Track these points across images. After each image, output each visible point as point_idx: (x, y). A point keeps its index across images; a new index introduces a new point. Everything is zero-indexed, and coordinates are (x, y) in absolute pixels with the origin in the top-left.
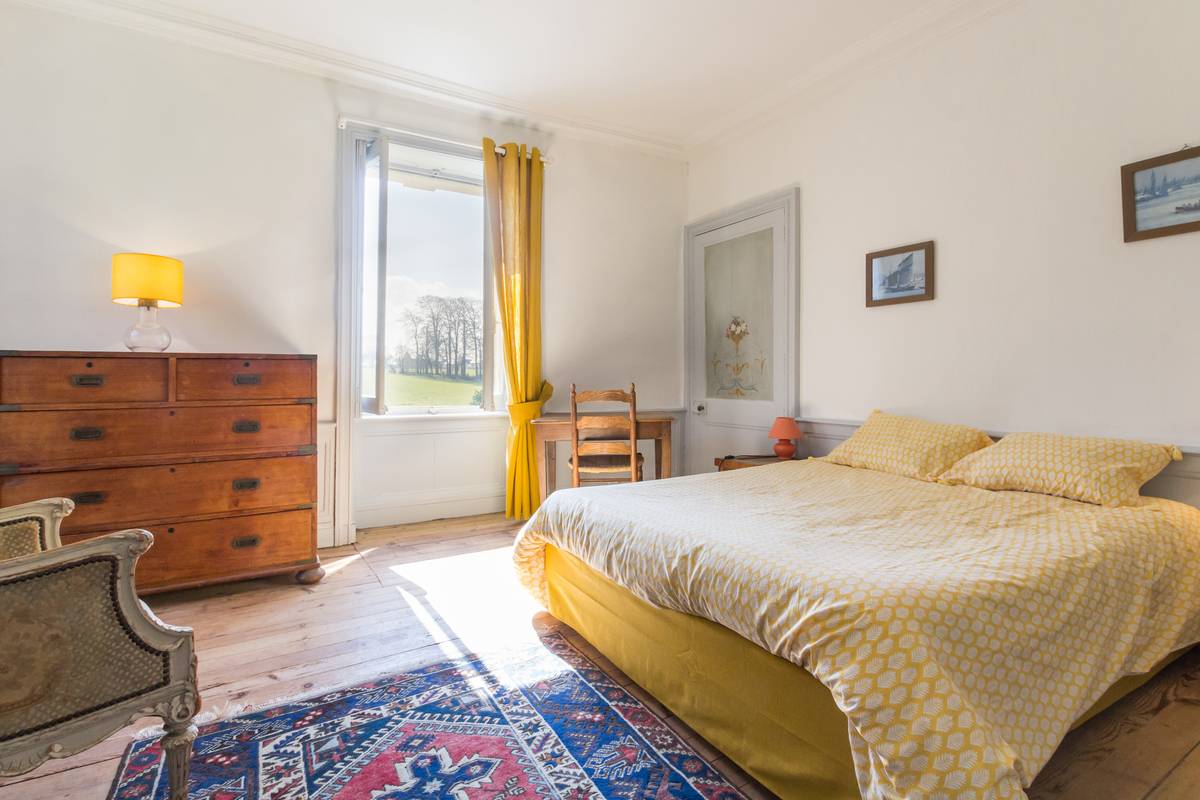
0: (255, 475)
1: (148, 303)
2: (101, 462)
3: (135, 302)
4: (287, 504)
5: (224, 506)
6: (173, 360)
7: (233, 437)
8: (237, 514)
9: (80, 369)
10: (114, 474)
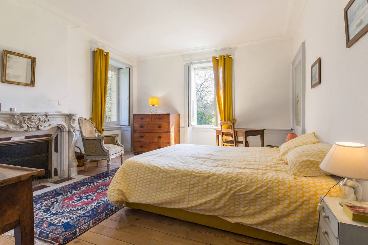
0: (160, 136)
1: (153, 105)
2: (143, 131)
3: (152, 105)
4: (165, 142)
5: (157, 141)
6: (151, 115)
7: (158, 129)
8: (158, 142)
9: (141, 117)
10: (144, 133)
